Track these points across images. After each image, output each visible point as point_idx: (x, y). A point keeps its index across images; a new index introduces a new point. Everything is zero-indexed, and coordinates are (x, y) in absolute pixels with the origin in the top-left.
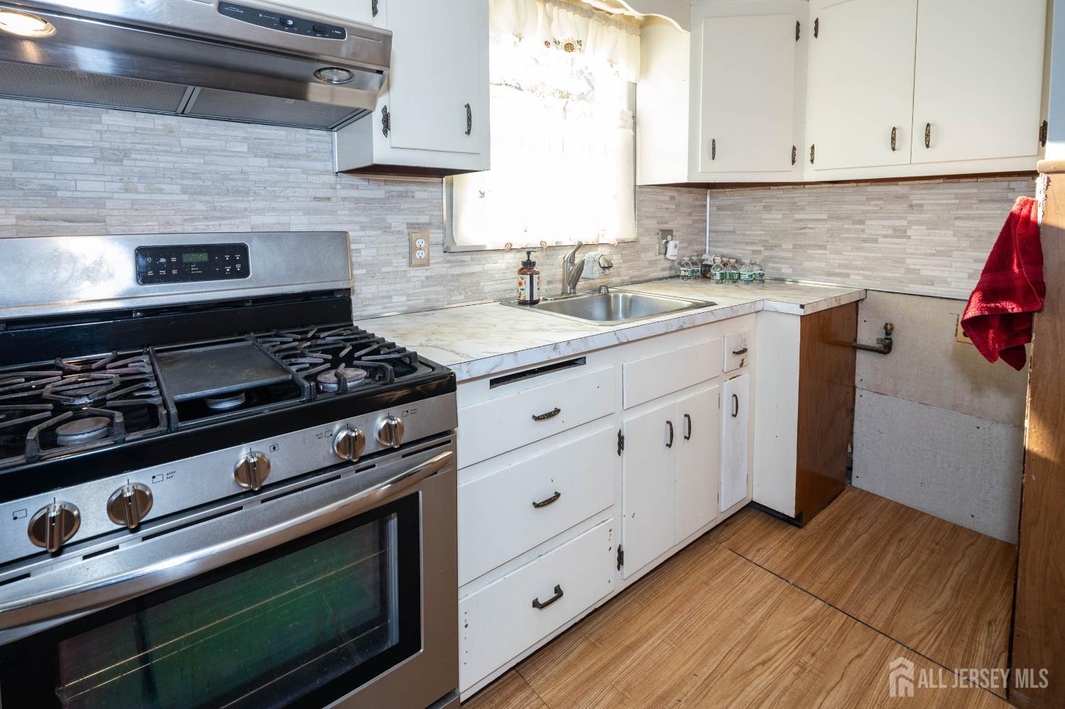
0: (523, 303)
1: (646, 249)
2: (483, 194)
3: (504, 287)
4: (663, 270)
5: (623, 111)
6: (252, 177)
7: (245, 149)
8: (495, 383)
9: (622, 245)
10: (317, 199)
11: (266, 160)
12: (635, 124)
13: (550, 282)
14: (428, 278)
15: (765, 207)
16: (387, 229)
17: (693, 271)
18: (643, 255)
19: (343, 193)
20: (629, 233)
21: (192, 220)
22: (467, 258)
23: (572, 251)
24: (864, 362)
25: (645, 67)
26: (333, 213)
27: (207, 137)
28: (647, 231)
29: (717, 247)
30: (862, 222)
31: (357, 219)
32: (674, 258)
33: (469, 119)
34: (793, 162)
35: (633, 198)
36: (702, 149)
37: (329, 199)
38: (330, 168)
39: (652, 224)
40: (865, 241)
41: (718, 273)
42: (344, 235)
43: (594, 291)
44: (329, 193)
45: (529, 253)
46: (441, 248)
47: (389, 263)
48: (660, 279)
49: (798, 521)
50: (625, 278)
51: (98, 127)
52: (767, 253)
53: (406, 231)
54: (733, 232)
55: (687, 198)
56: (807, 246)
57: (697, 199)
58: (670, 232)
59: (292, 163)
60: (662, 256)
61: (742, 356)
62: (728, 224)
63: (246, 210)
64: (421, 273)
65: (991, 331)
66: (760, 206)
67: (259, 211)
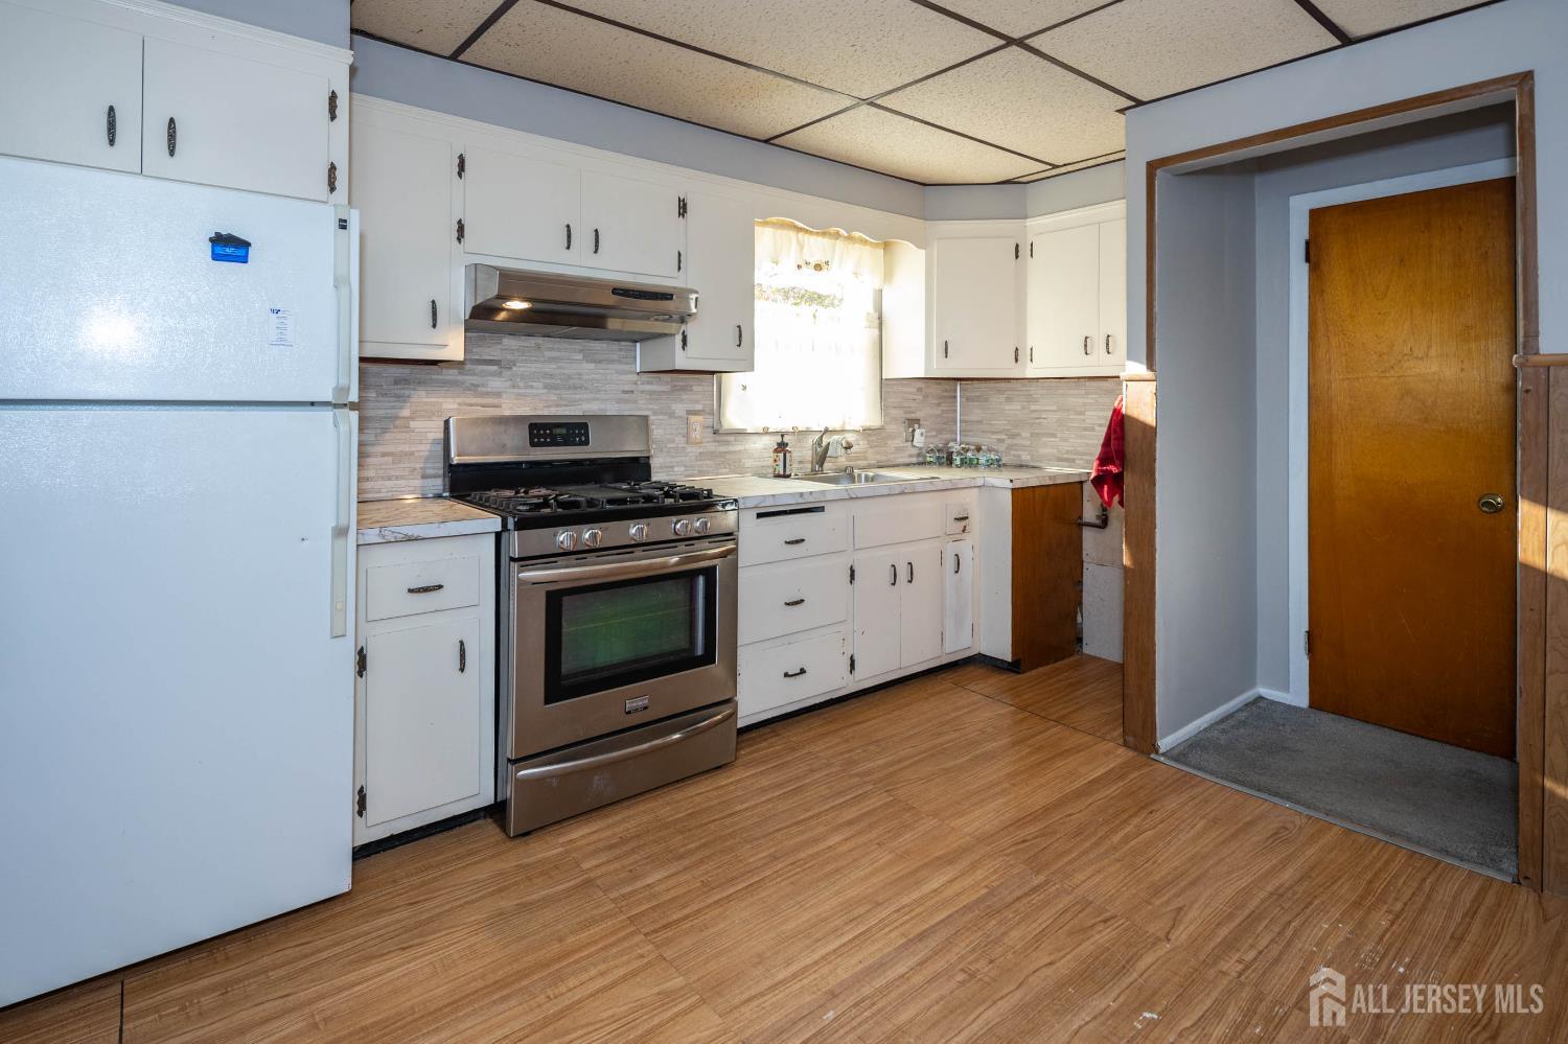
0: (778, 476)
1: (891, 437)
2: (745, 388)
3: (761, 464)
4: (911, 456)
5: (868, 314)
6: (585, 377)
7: (581, 358)
8: (760, 516)
9: (867, 432)
10: (625, 392)
11: (593, 365)
12: (881, 324)
13: (800, 462)
14: (700, 453)
15: (1007, 398)
16: (672, 415)
17: (938, 458)
18: (890, 442)
19: (642, 387)
20: (874, 420)
21: (549, 407)
22: (732, 438)
23: (817, 437)
24: (1088, 535)
25: (888, 274)
26: (636, 402)
27: (559, 350)
28: (895, 419)
29: (966, 436)
30: (1082, 413)
31: (651, 407)
32: (921, 445)
33: (740, 336)
34: (1017, 360)
35: (878, 388)
36: (937, 348)
37: (632, 392)
38: (633, 369)
39: (899, 413)
40: (1085, 429)
41: (958, 458)
42: (646, 418)
43: (841, 471)
44: (633, 387)
45: (782, 436)
46: (710, 430)
47: (673, 441)
48: (908, 465)
49: (1014, 667)
50: (872, 462)
51: (500, 346)
52: (1009, 441)
53: (685, 416)
54: (980, 422)
55: (934, 389)
56: (1043, 435)
57: (946, 391)
58: (917, 421)
59: (610, 366)
60: (909, 443)
61: (964, 523)
62: (976, 414)
63: (580, 399)
64: (696, 450)
65: (1106, 487)
66: (1002, 398)
67: (589, 401)
